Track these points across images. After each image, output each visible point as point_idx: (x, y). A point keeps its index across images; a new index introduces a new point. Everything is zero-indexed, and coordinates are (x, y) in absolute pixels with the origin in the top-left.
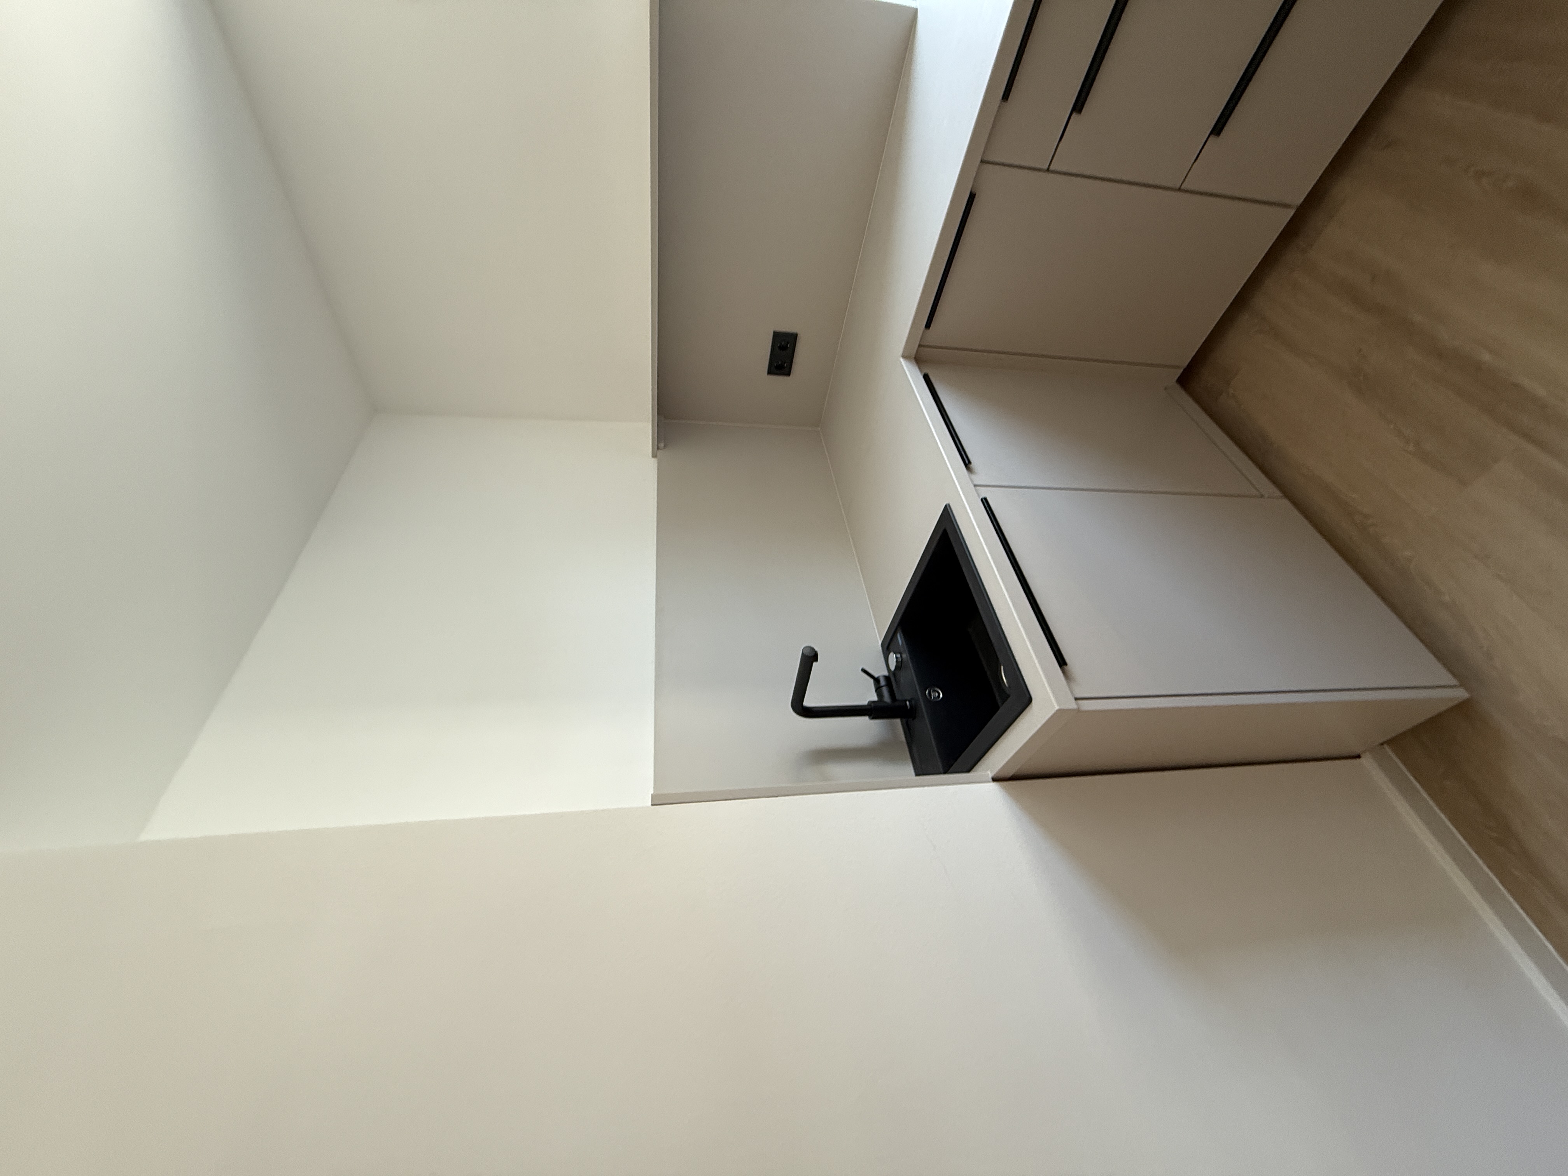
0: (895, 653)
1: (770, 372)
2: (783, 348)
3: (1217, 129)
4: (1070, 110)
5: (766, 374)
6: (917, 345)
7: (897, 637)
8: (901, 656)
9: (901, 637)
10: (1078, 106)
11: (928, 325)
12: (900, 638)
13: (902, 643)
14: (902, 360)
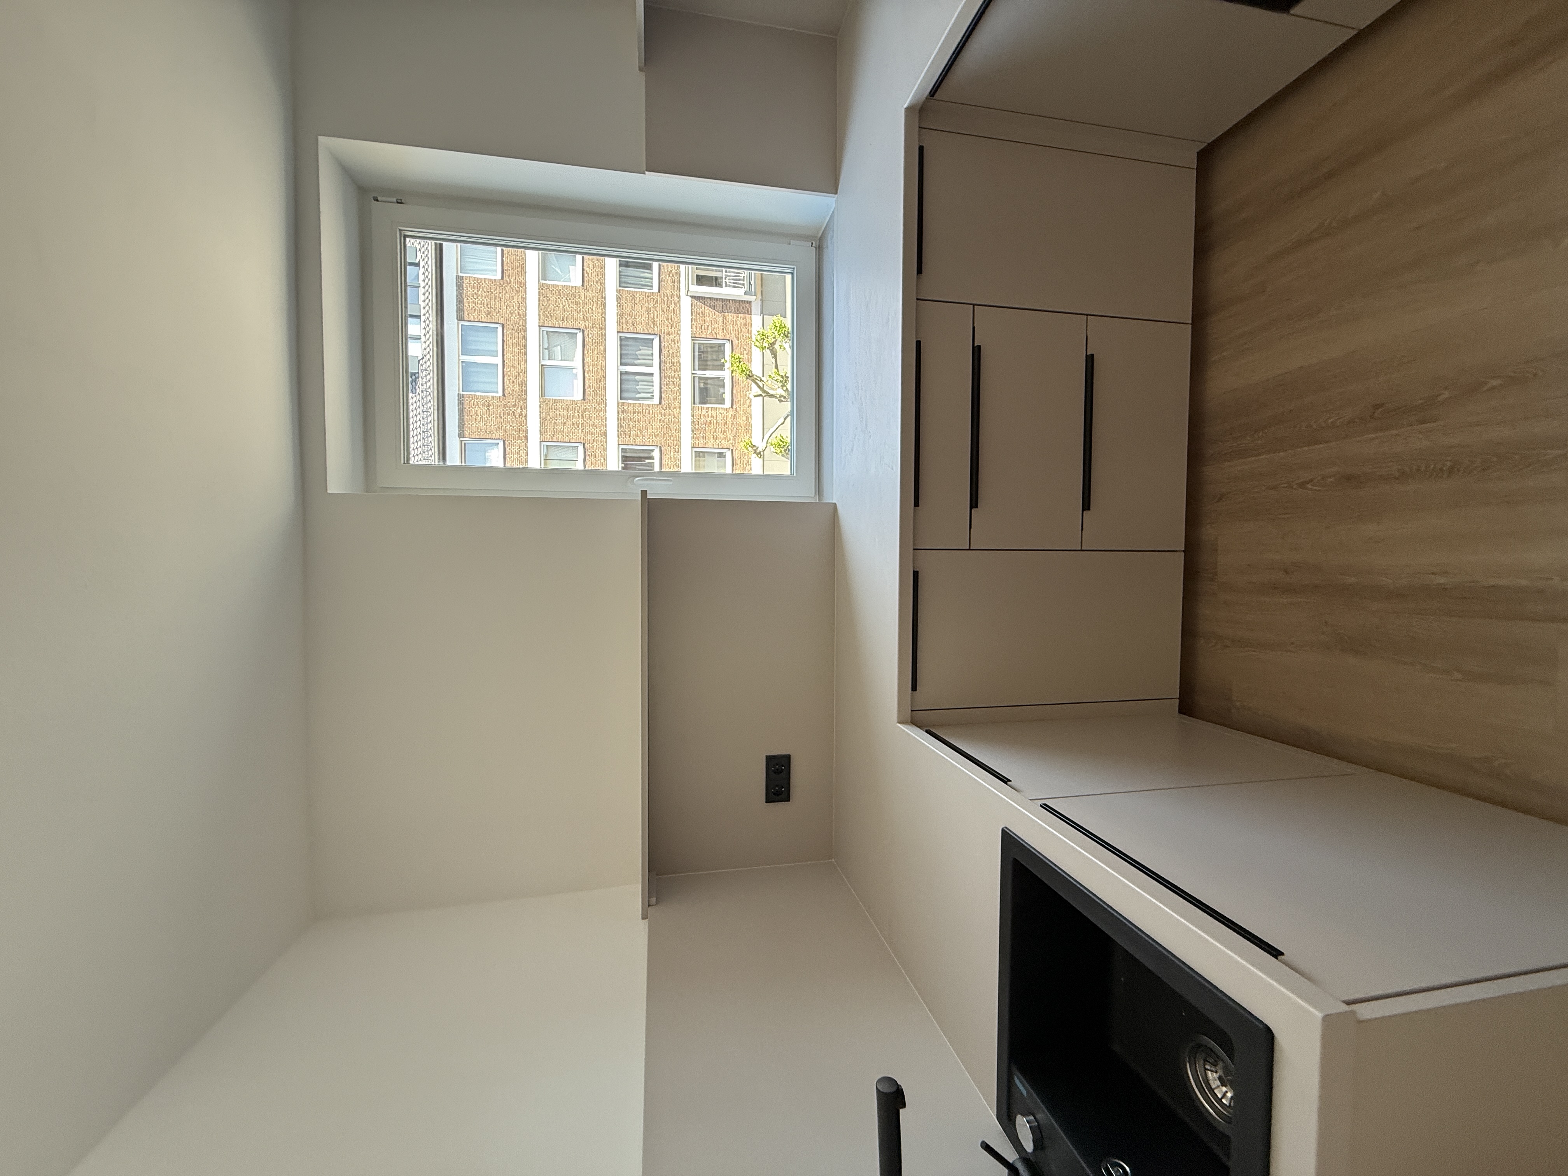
0: (1023, 1115)
1: (768, 800)
2: (778, 772)
3: (1086, 505)
4: (969, 509)
5: (764, 802)
6: (910, 711)
7: (1016, 1085)
8: (1035, 1118)
9: (1021, 1082)
10: (974, 503)
11: (914, 688)
12: (1021, 1086)
13: (1028, 1092)
14: (898, 724)
